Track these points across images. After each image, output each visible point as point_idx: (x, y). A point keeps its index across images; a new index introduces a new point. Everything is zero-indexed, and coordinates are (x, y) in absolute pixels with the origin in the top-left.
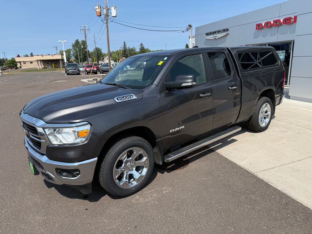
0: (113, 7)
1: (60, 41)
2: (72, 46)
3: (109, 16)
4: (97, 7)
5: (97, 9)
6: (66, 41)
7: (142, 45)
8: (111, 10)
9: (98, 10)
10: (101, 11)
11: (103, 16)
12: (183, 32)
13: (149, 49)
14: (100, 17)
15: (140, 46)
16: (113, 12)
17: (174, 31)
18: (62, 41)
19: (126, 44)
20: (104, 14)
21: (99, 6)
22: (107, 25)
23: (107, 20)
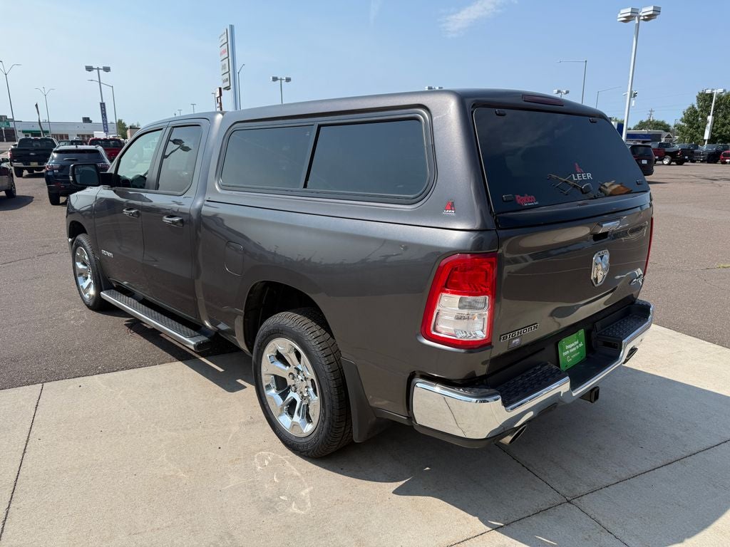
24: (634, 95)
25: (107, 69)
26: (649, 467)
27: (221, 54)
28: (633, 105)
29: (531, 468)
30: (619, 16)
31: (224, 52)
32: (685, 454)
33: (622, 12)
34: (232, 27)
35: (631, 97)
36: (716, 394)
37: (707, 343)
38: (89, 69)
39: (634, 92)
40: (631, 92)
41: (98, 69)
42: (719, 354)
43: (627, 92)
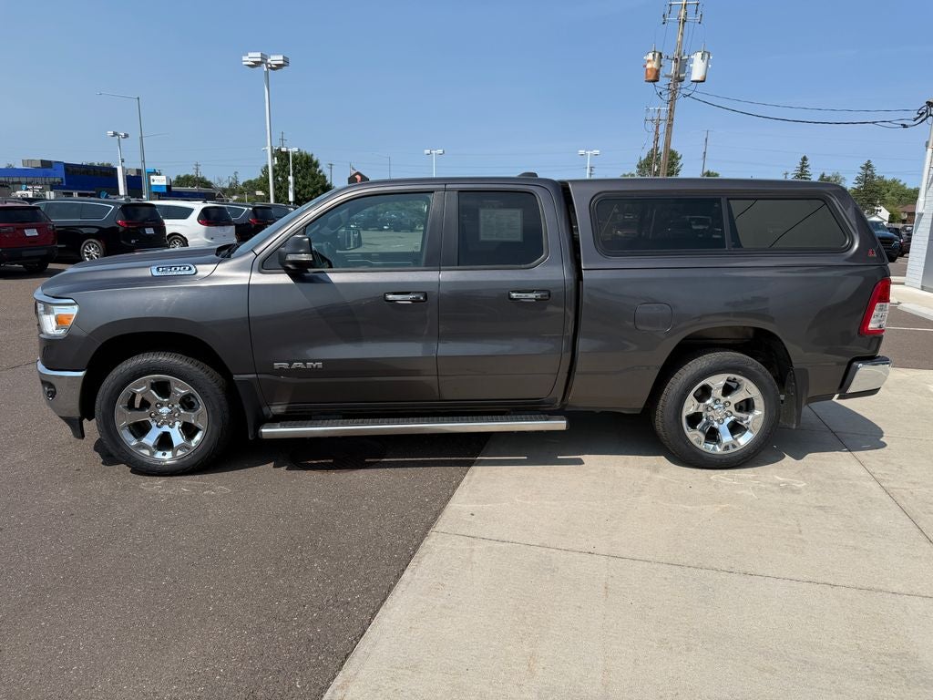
0: (699, 54)
1: (582, 152)
2: (638, 167)
3: (683, 80)
4: (650, 57)
5: (649, 61)
6: (597, 152)
7: (868, 166)
8: (692, 61)
9: (652, 65)
10: (661, 66)
11: (663, 82)
12: (905, 126)
13: (902, 183)
14: (656, 83)
15: (861, 171)
16: (697, 69)
17: (873, 123)
18: (589, 153)
19: (808, 163)
20: (666, 76)
21: (657, 54)
22: (672, 106)
23: (674, 93)
30: (246, 59)
33: (252, 55)
43: (267, 146)
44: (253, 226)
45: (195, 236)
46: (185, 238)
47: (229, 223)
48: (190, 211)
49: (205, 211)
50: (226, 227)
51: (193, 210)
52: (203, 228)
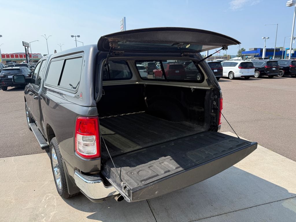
24: (294, 39)
25: (79, 36)
26: (209, 216)
27: (121, 28)
28: (294, 43)
29: (153, 211)
30: (287, 4)
31: (122, 28)
32: (231, 211)
33: (288, 2)
34: (125, 18)
35: (293, 39)
36: (267, 181)
37: (279, 155)
38: (72, 36)
39: (294, 37)
40: (293, 37)
41: (76, 36)
42: (282, 161)
43: (291, 37)
44: (266, 68)
45: (236, 72)
46: (234, 73)
47: (252, 67)
48: (237, 63)
49: (242, 64)
50: (250, 69)
51: (238, 63)
52: (240, 69)
